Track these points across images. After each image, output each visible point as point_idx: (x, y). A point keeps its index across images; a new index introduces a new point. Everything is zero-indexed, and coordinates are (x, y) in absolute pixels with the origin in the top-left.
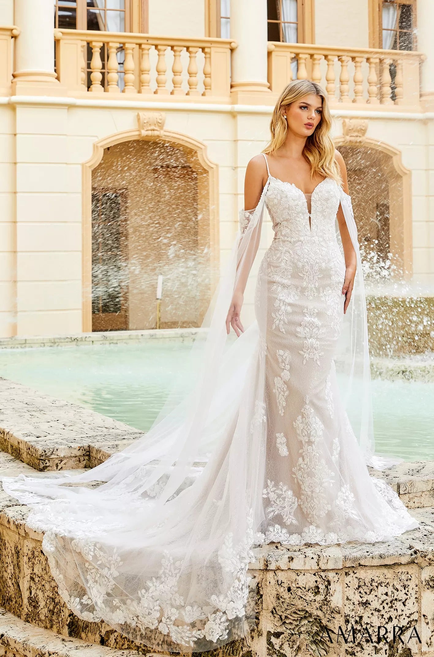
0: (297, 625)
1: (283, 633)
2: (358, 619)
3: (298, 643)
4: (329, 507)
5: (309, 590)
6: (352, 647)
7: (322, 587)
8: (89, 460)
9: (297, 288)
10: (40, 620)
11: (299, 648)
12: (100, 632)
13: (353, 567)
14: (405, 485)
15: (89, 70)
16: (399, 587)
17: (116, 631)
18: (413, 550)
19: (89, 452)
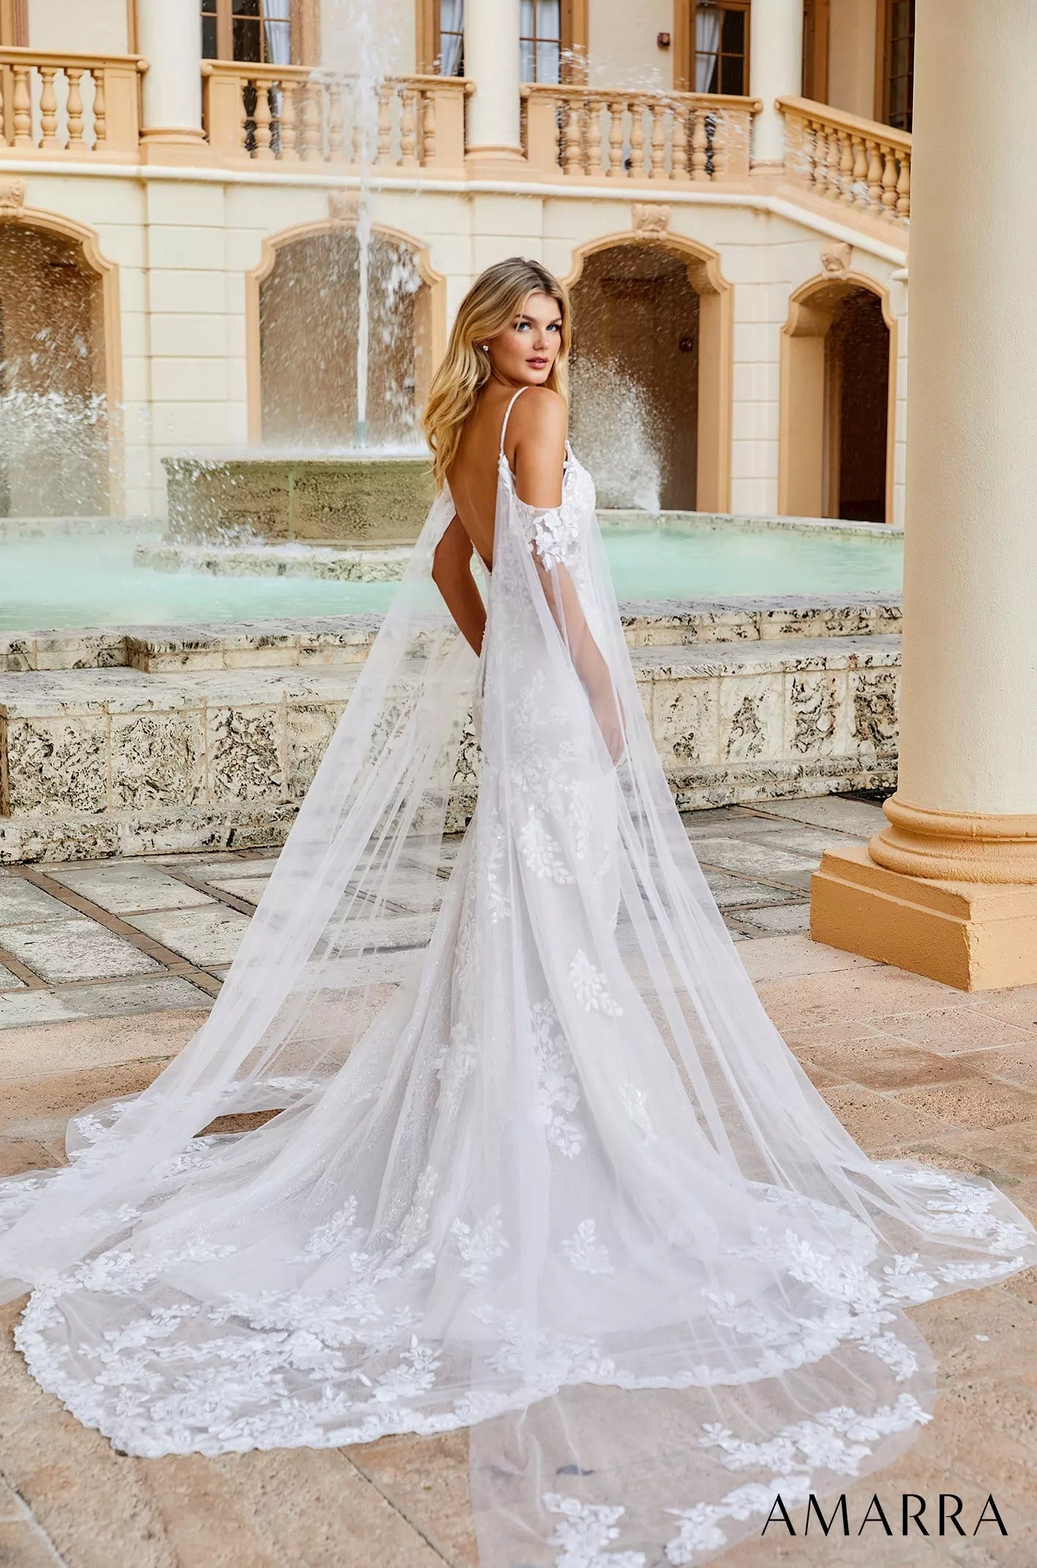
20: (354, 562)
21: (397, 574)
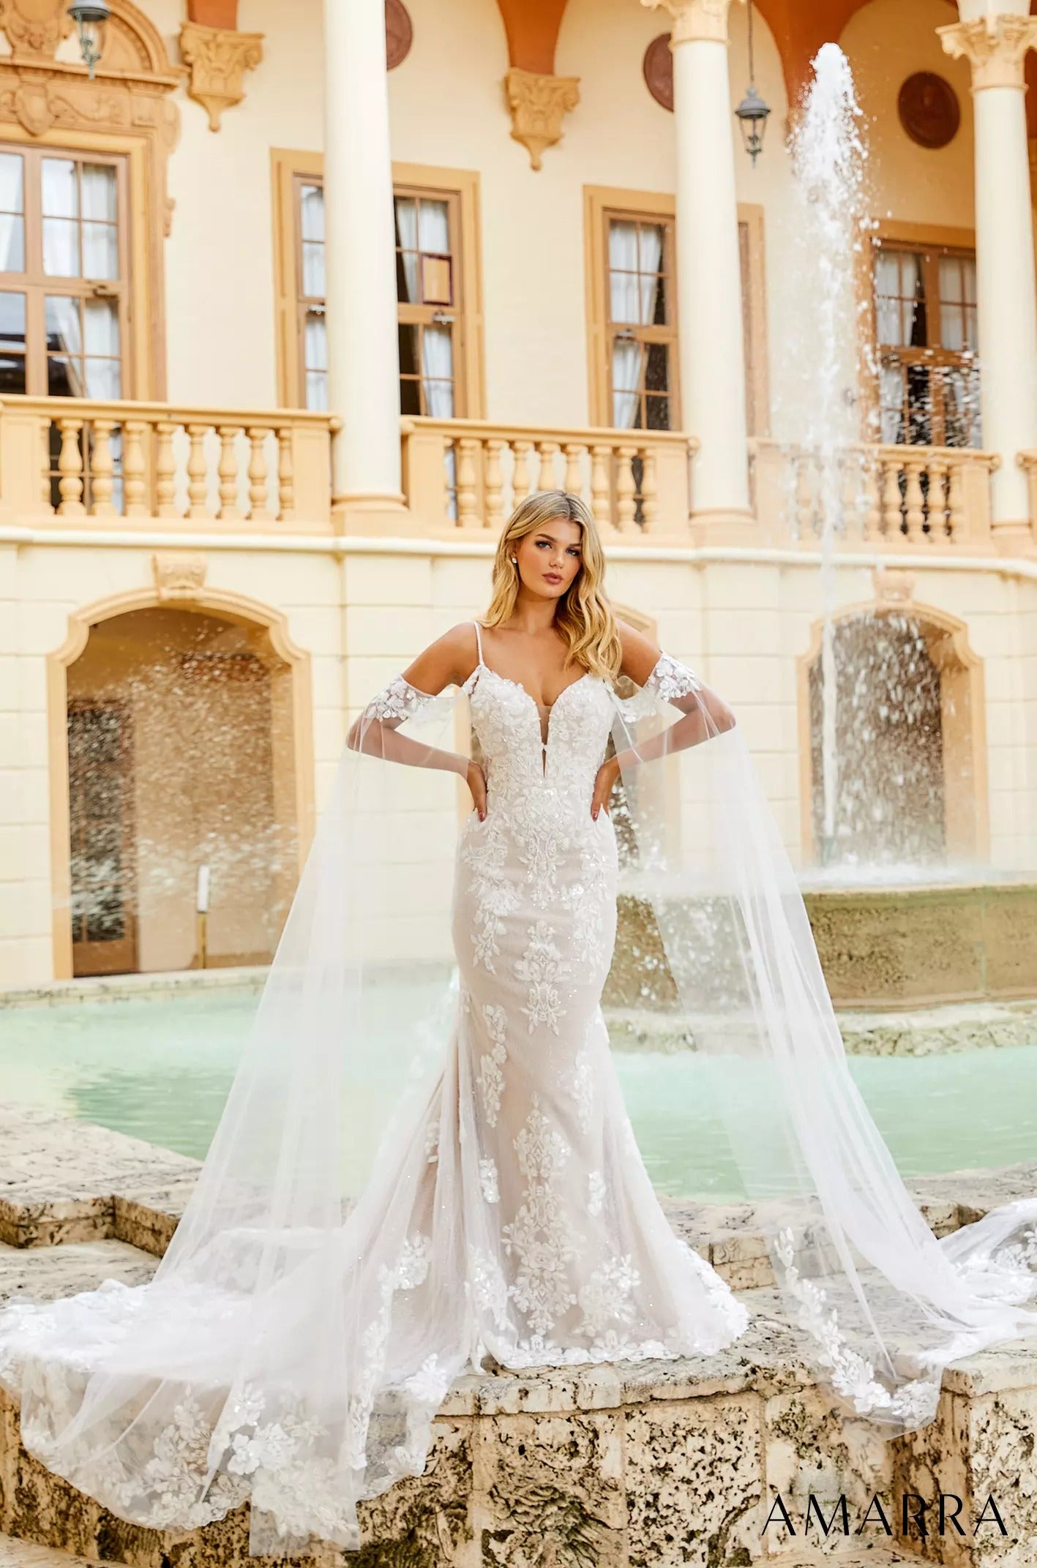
0: (538, 1517)
1: (513, 1532)
2: (650, 1499)
3: (541, 1550)
4: (573, 1299)
5: (558, 1449)
6: (641, 1552)
7: (583, 1443)
8: (114, 1223)
9: (515, 884)
10: (41, 1531)
11: (543, 1558)
12: (162, 1547)
13: (640, 1403)
14: (723, 1246)
15: (55, 474)
16: (724, 1436)
17: (192, 1545)
18: (749, 1366)
19: (113, 1207)
20: (902, 1030)
21: (955, 1042)
